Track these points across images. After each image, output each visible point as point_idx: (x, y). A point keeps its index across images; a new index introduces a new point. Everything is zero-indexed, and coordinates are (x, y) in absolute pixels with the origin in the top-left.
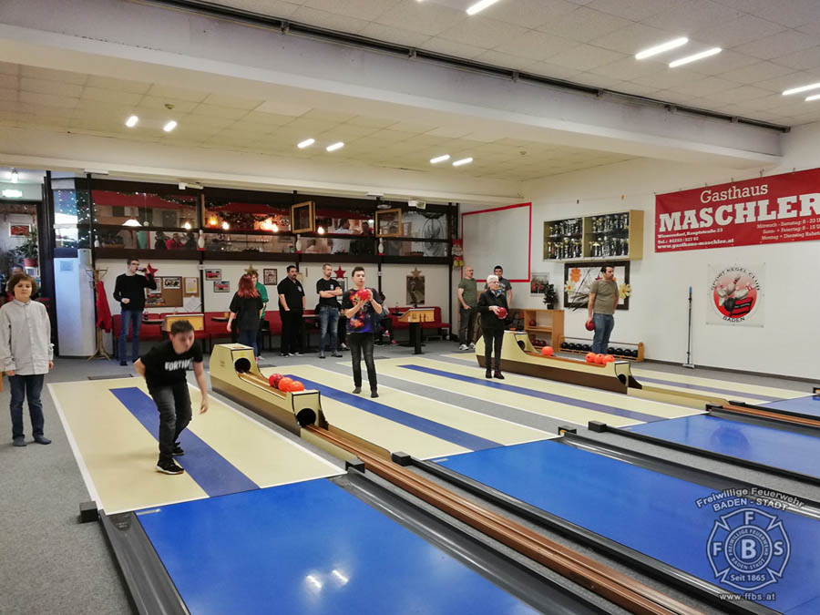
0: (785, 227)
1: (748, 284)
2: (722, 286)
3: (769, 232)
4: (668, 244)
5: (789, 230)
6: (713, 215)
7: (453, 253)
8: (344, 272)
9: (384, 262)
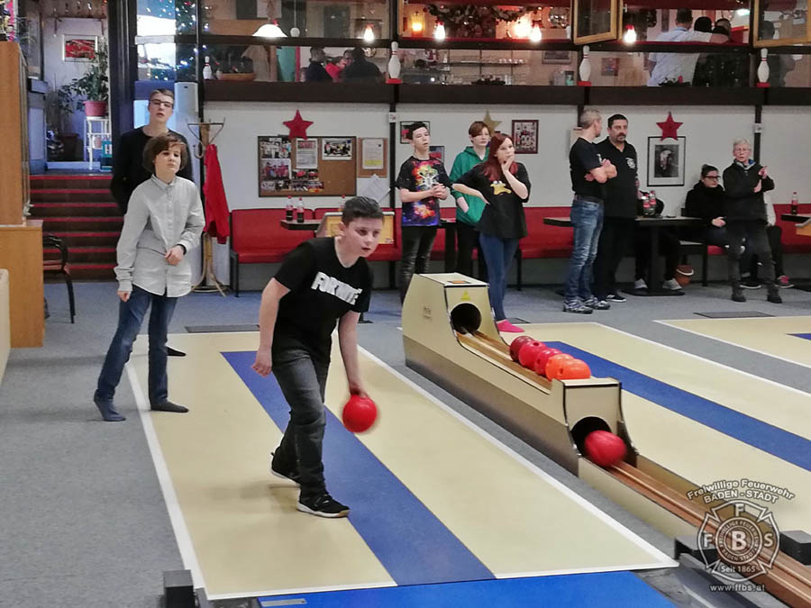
8: (678, 125)
9: (767, 103)
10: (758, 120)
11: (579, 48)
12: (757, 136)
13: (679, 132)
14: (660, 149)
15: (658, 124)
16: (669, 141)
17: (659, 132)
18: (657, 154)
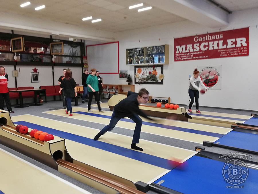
0: (230, 51)
1: (214, 73)
2: (203, 75)
3: (223, 53)
4: (180, 58)
5: (232, 52)
6: (199, 46)
7: (83, 62)
8: (37, 70)
9: (55, 66)
10: (53, 69)
11: (14, 53)
12: (53, 72)
13: (37, 71)
14: (33, 75)
15: (33, 70)
16: (35, 73)
17: (33, 71)
18: (33, 76)
